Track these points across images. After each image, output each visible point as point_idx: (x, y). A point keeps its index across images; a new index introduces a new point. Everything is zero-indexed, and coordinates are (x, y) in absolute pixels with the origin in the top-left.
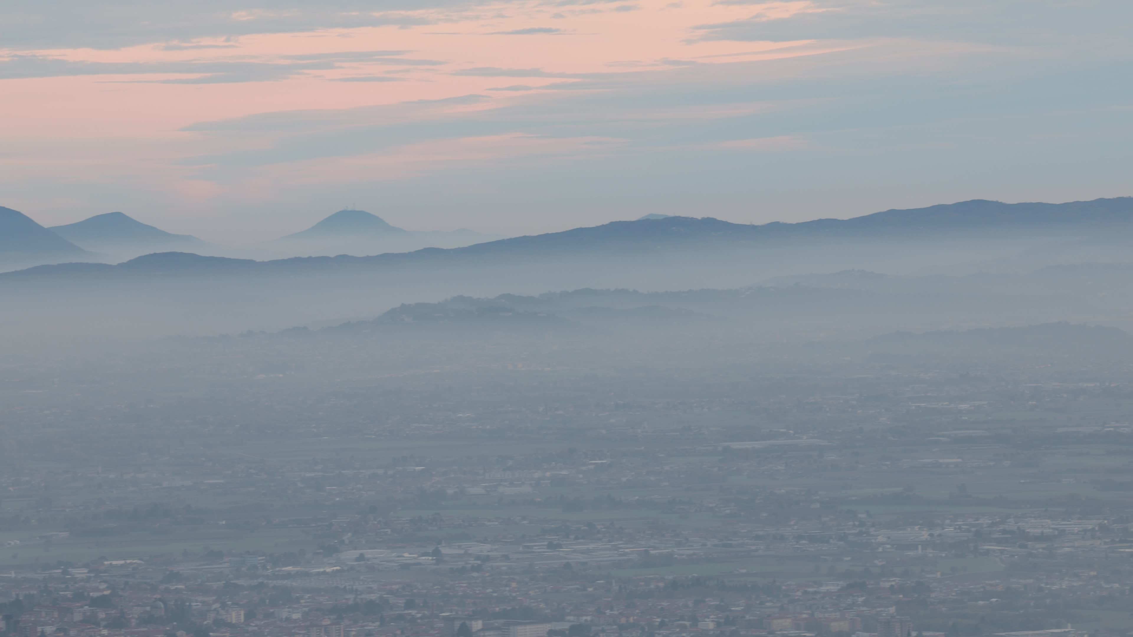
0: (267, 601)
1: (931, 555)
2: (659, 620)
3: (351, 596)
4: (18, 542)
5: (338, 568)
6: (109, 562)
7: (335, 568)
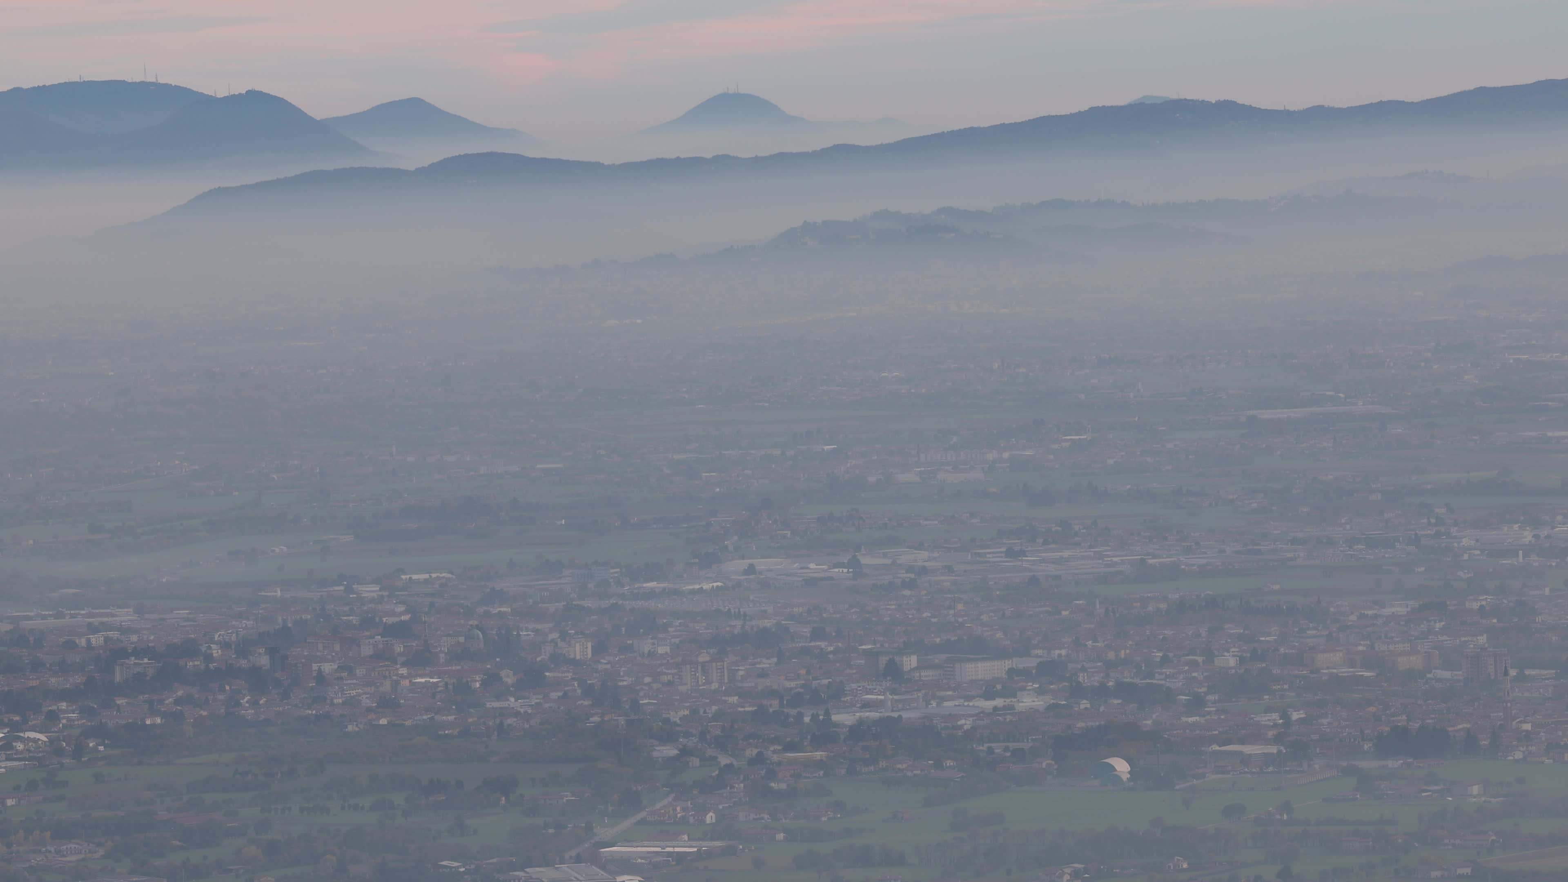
0: (623, 629)
1: (1536, 564)
2: (1160, 654)
3: (738, 623)
4: (285, 549)
5: (720, 584)
6: (408, 577)
7: (715, 584)
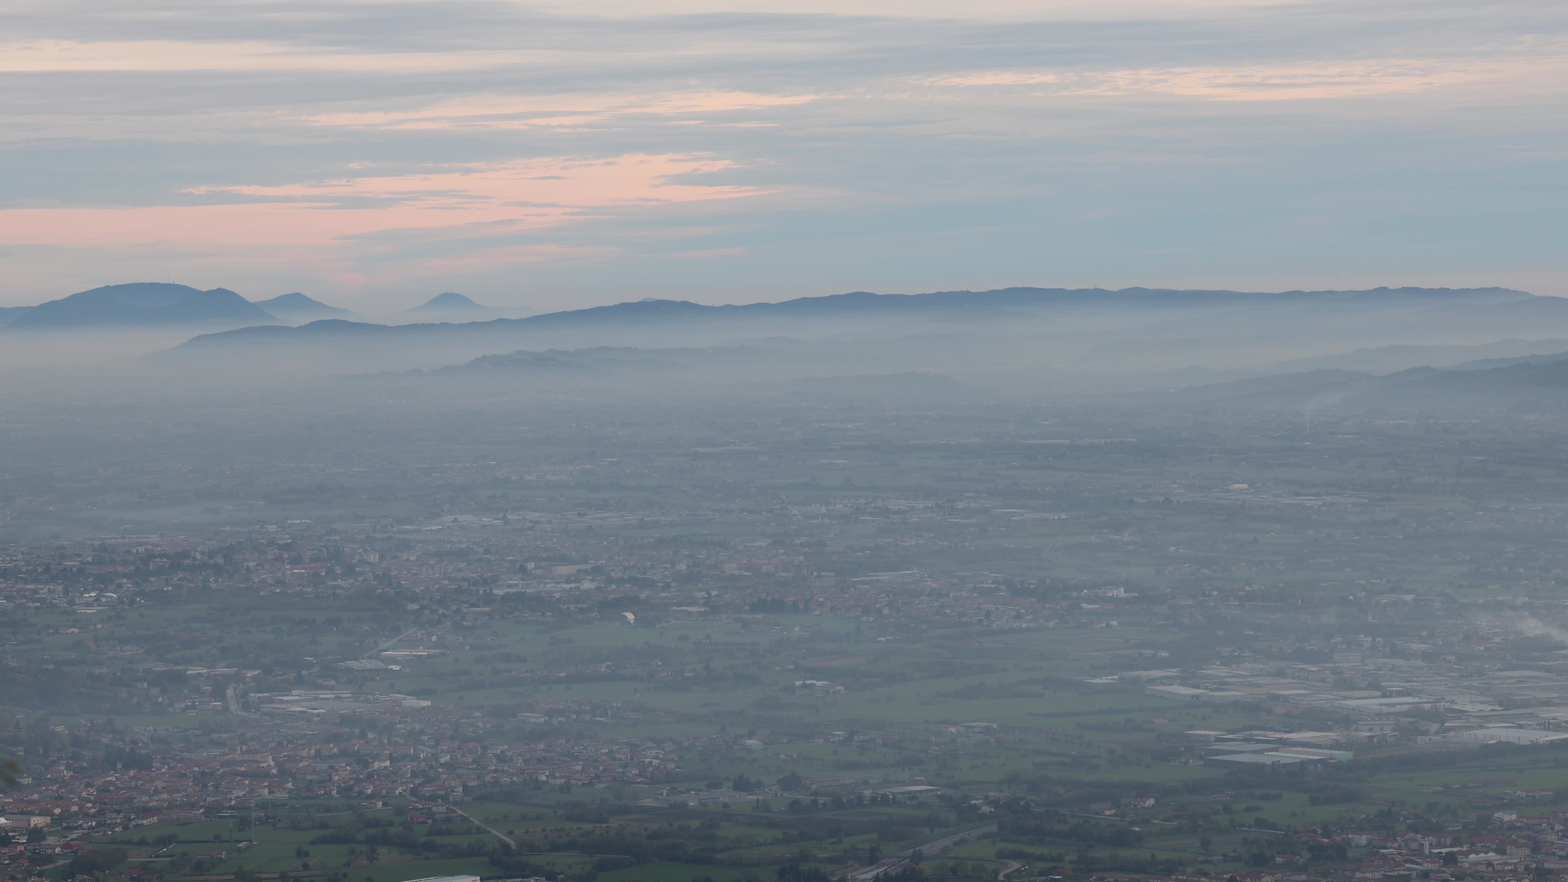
0: (394, 548)
1: (827, 523)
2: (650, 563)
3: (449, 546)
4: (232, 507)
5: (440, 527)
6: (290, 522)
7: (438, 527)
